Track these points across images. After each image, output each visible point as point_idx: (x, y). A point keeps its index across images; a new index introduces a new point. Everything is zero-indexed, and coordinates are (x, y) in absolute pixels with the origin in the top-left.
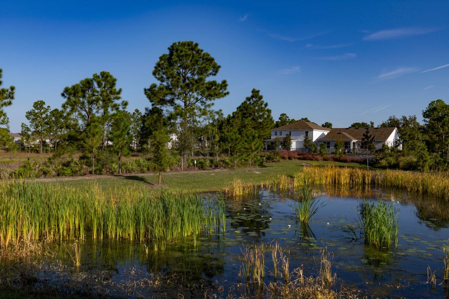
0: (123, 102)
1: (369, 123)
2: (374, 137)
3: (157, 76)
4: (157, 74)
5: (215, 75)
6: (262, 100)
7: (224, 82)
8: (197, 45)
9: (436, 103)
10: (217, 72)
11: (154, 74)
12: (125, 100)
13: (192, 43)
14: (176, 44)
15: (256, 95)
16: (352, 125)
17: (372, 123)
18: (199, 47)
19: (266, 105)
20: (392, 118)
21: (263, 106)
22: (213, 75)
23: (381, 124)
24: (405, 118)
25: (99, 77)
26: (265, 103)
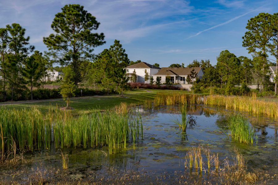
0: (31, 46)
1: (181, 64)
2: (197, 74)
3: (55, 29)
4: (54, 27)
5: (96, 29)
6: (122, 47)
7: (102, 34)
8: (83, 7)
9: (224, 52)
10: (97, 27)
11: (52, 27)
12: (32, 45)
13: (79, 6)
14: (67, 6)
15: (117, 44)
16: (171, 65)
17: (183, 64)
18: (84, 9)
19: (124, 51)
20: (195, 61)
21: (122, 52)
22: (94, 29)
23: (188, 65)
24: (203, 61)
25: (11, 27)
26: (123, 50)
